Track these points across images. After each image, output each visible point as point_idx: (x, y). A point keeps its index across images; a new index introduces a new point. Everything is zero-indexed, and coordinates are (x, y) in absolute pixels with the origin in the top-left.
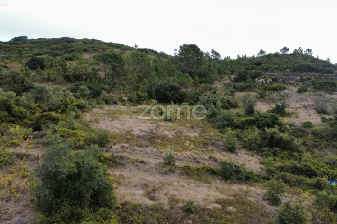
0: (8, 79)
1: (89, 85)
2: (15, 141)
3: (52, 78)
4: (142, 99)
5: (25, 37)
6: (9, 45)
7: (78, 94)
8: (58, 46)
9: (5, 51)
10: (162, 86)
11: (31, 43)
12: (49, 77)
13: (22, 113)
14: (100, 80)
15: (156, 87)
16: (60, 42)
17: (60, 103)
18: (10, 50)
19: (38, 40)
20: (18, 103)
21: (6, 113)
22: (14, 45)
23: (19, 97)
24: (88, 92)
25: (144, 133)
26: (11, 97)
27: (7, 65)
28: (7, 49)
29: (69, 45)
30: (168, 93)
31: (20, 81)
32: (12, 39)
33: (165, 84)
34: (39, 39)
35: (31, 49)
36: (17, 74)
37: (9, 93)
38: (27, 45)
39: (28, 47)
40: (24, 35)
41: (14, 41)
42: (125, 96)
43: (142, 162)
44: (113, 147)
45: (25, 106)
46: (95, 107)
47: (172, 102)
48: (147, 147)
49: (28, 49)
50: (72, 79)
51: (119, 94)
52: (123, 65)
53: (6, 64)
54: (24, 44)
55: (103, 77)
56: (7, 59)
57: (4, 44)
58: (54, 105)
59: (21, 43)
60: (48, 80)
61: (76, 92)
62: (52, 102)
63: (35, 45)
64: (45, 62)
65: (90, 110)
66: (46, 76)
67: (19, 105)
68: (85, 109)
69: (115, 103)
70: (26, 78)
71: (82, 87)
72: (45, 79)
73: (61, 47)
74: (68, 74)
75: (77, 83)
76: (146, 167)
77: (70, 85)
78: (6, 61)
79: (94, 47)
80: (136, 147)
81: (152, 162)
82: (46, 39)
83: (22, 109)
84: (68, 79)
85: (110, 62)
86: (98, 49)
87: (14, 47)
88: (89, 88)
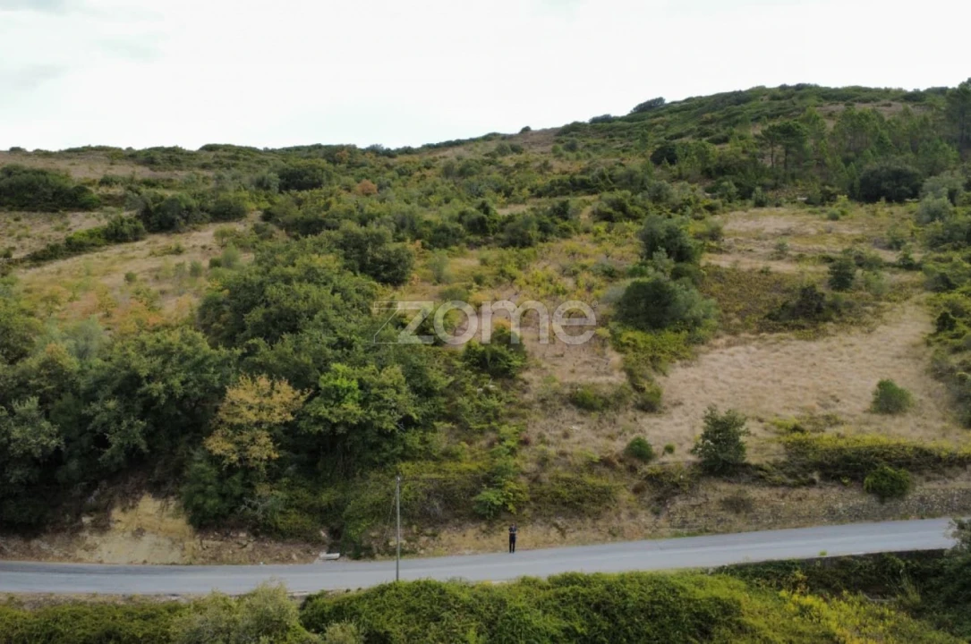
0: (624, 181)
1: (738, 180)
2: (628, 233)
3: (684, 175)
4: (832, 198)
5: (661, 100)
6: (627, 124)
7: (718, 193)
8: (715, 114)
9: (622, 136)
10: (876, 171)
11: (671, 112)
12: (680, 174)
13: (636, 212)
14: (761, 172)
15: (862, 174)
16: (721, 104)
17: (682, 202)
18: (630, 133)
19: (685, 104)
20: (633, 202)
21: (621, 213)
22: (637, 123)
23: (634, 197)
24: (734, 189)
25: (778, 231)
26: (625, 196)
27: (623, 162)
28: (625, 133)
29: (736, 108)
30: (885, 185)
31: (640, 182)
32: (634, 109)
33: (882, 168)
34: (688, 100)
35: (667, 127)
36: (636, 172)
37: (624, 192)
38: (661, 118)
39: (662, 123)
40: (658, 96)
41: (637, 112)
42: (801, 196)
43: (750, 250)
44: (726, 240)
45: (640, 206)
46: (737, 210)
47: (883, 199)
48: (766, 240)
49: (662, 127)
50: (714, 173)
51: (791, 192)
52: (802, 142)
53: (623, 159)
54: (656, 117)
55: (769, 165)
56: (624, 151)
57: (620, 123)
58: (674, 205)
59: (650, 114)
60: (680, 178)
61: (715, 192)
62: (671, 200)
63: (676, 116)
64: (677, 152)
65: (724, 212)
66: (676, 173)
67: (634, 204)
68: (717, 211)
69: (777, 205)
70: (647, 177)
71: (726, 184)
72: (674, 177)
73: (721, 116)
74: (708, 166)
75: (721, 178)
76: (751, 254)
77: (709, 184)
78: (622, 155)
79: (785, 109)
80: (752, 240)
81: (762, 251)
82: (701, 97)
83: (637, 209)
84: (707, 174)
85: (778, 138)
86: (792, 111)
87: (637, 125)
88: (737, 185)
